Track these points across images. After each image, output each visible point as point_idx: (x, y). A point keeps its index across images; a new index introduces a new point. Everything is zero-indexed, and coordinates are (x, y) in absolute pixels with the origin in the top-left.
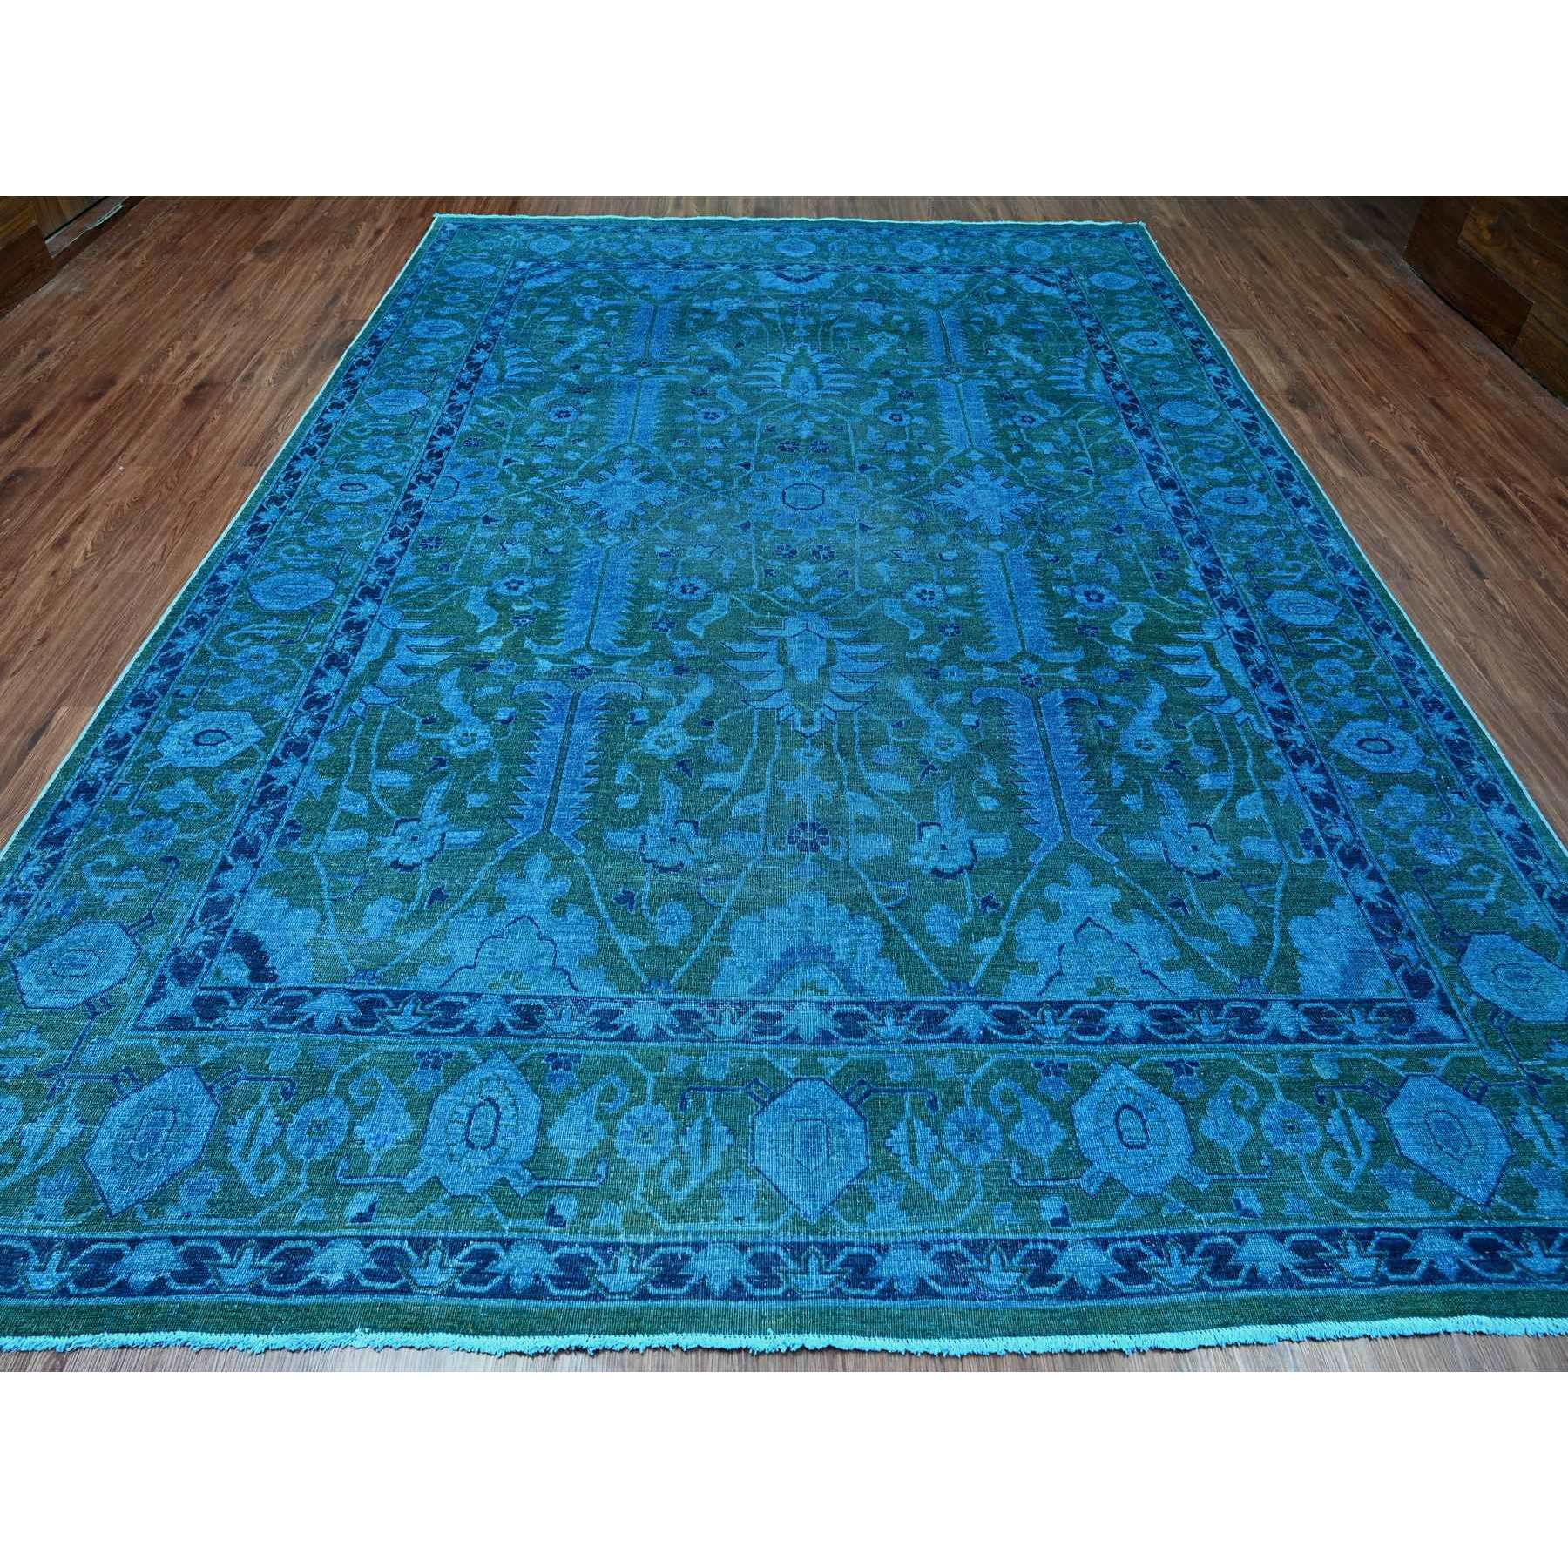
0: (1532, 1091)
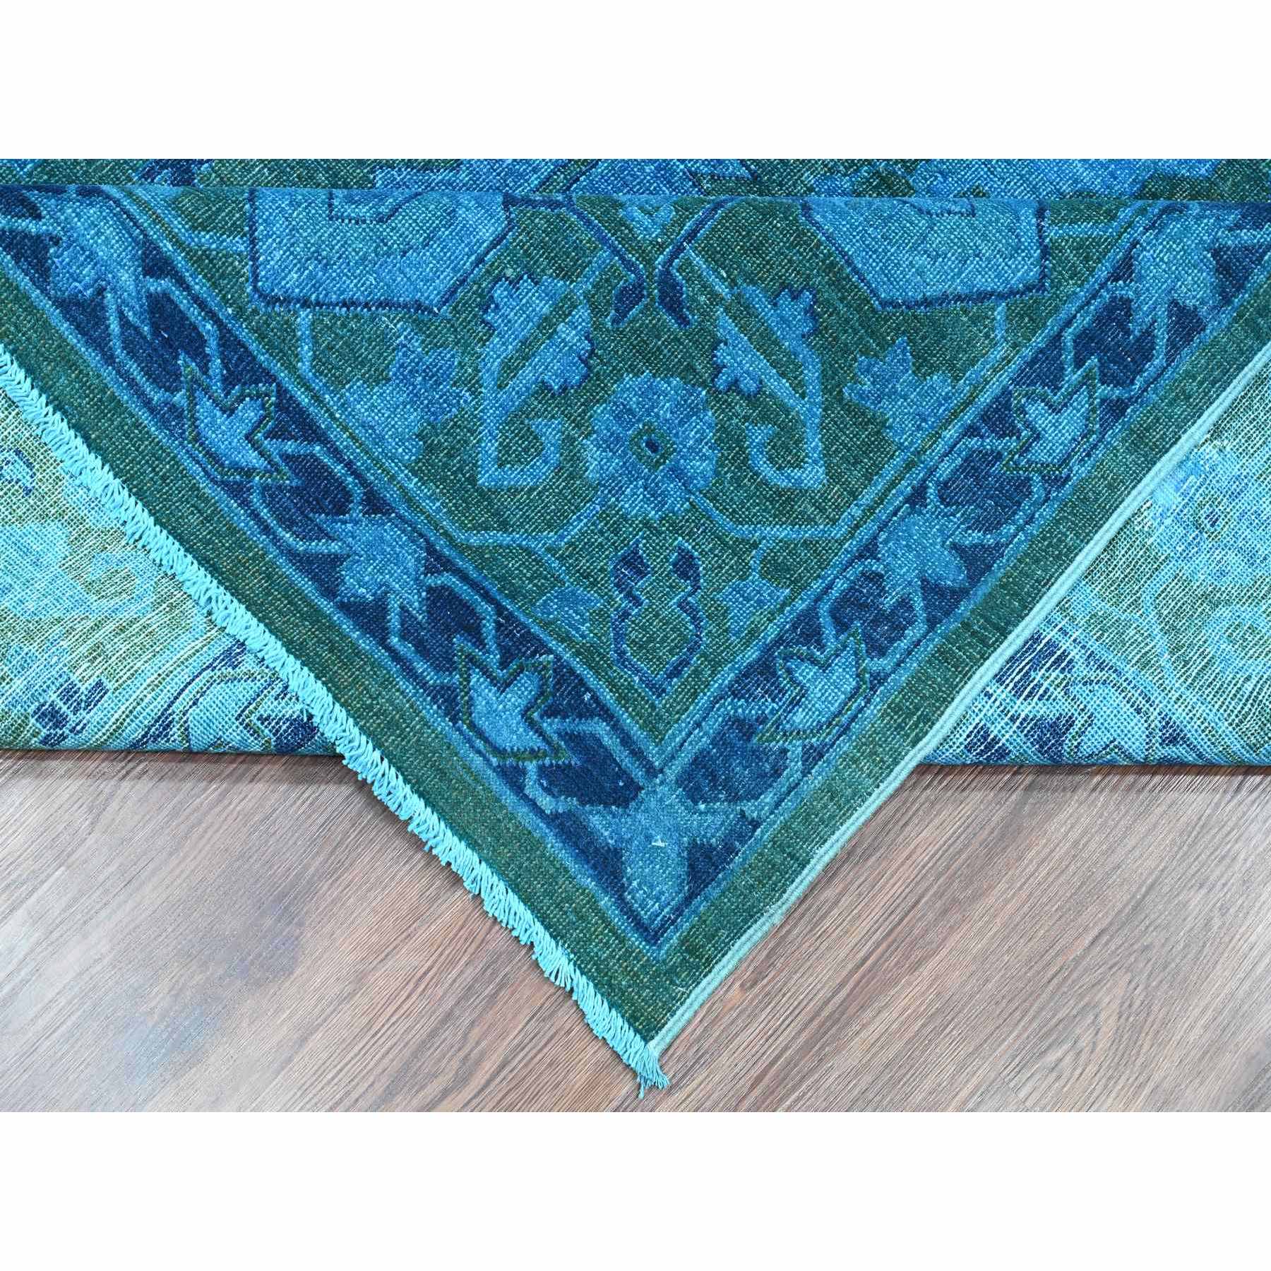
0: (631, 295)
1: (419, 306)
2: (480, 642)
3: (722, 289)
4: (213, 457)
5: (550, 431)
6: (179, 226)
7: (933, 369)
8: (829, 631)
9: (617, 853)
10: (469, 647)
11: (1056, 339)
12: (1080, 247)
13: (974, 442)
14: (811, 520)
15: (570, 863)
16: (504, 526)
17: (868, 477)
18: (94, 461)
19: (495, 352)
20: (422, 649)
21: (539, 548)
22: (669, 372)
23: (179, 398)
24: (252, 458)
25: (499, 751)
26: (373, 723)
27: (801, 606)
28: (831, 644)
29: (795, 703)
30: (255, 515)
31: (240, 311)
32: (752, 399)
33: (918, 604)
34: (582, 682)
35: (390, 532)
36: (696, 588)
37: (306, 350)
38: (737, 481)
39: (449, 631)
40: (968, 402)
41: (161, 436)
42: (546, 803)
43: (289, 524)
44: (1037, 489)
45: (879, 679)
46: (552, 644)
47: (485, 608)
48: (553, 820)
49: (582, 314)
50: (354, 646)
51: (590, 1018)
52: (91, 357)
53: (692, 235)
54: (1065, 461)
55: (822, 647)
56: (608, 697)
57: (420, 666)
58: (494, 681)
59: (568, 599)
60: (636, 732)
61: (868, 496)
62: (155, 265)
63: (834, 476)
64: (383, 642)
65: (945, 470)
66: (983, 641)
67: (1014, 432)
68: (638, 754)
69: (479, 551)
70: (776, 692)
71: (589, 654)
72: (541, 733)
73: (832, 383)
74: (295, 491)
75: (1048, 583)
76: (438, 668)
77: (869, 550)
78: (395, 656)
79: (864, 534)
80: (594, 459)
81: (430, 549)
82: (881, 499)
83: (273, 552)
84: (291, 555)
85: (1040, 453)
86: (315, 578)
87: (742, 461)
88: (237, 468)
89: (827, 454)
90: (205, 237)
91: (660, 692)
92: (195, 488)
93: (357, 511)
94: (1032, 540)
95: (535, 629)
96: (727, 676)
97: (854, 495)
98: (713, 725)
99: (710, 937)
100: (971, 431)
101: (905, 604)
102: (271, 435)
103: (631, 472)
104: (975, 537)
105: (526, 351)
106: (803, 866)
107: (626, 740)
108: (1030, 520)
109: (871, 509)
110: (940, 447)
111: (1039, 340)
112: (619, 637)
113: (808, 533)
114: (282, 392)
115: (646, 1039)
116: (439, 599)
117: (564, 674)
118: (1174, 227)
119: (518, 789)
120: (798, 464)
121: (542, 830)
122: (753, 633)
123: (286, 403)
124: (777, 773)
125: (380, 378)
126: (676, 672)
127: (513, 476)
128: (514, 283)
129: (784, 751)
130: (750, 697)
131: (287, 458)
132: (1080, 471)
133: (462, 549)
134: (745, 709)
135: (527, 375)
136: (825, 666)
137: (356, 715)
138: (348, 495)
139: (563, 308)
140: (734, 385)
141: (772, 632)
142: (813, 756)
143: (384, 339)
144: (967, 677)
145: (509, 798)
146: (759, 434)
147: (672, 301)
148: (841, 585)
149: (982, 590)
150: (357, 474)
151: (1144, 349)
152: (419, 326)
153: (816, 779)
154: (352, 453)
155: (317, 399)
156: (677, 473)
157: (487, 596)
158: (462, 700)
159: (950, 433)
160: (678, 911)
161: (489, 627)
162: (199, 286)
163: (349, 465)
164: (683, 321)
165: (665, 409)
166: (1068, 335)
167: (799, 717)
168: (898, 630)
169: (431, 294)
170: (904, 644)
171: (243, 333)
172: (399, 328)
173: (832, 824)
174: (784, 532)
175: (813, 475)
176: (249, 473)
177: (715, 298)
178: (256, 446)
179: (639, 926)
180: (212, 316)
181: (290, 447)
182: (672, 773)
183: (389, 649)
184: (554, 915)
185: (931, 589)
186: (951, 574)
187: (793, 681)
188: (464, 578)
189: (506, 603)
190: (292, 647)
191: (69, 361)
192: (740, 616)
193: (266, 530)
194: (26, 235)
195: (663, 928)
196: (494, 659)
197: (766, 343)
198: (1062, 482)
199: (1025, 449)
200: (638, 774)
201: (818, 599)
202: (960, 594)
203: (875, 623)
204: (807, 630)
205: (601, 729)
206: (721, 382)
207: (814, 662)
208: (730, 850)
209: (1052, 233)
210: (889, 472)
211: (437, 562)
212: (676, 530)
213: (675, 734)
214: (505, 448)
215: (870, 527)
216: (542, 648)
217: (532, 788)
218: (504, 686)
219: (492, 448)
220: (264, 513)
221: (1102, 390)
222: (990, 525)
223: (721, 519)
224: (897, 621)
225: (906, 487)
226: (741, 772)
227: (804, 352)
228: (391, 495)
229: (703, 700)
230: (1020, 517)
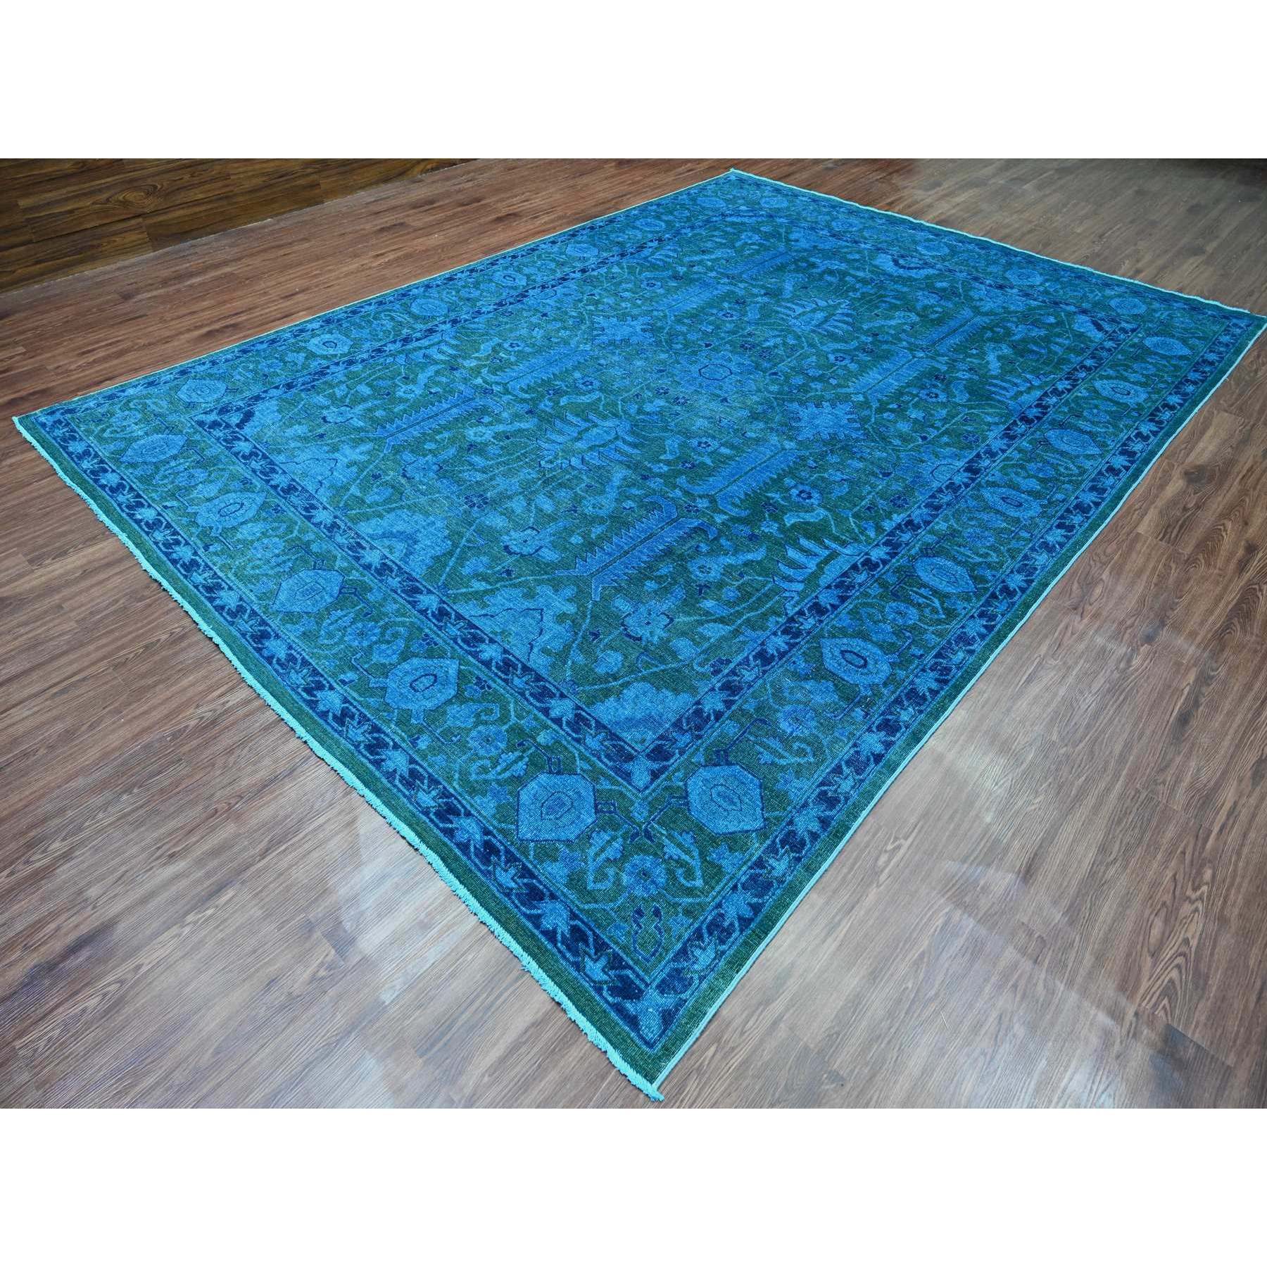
1: (568, 840)
2: (588, 945)
3: (664, 832)
4: (500, 885)
5: (611, 872)
6: (495, 823)
7: (736, 851)
8: (706, 935)
9: (636, 1017)
10: (584, 947)
11: (774, 842)
12: (776, 818)
13: (752, 871)
14: (699, 896)
15: (621, 1022)
16: (596, 902)
17: (718, 883)
18: (461, 887)
19: (592, 852)
20: (569, 949)
21: (608, 909)
22: (649, 855)
23: (490, 868)
24: (513, 885)
25: (594, 982)
26: (551, 974)
27: (696, 925)
28: (707, 940)
29: (694, 963)
30: (513, 902)
31: (512, 843)
32: (677, 862)
33: (737, 924)
34: (622, 958)
35: (558, 905)
36: (661, 920)
37: (532, 853)
38: (674, 884)
39: (577, 941)
40: (749, 860)
41: (483, 879)
42: (610, 999)
43: (524, 904)
44: (775, 885)
45: (723, 953)
46: (612, 945)
47: (589, 933)
48: (612, 1005)
49: (620, 840)
50: (546, 947)
51: (629, 1078)
52: (464, 858)
53: (653, 820)
54: (784, 875)
55: (703, 942)
56: (631, 963)
57: (568, 955)
58: (592, 959)
59: (618, 927)
60: (641, 973)
61: (718, 889)
62: (487, 832)
63: (706, 883)
64: (555, 945)
65: (744, 879)
66: (759, 937)
67: (765, 867)
68: (642, 980)
69: (588, 911)
70: (687, 959)
71: (624, 948)
72: (609, 976)
73: (703, 855)
74: (527, 894)
75: (781, 915)
76: (574, 955)
77: (719, 905)
78: (560, 952)
79: (717, 900)
80: (625, 879)
81: (571, 911)
82: (723, 889)
83: (519, 914)
84: (525, 914)
85: (775, 873)
86: (533, 923)
87: (675, 879)
88: (508, 888)
89: (703, 876)
90: (503, 825)
91: (648, 961)
92: (494, 894)
93: (547, 900)
94: (774, 900)
95: (606, 940)
96: (671, 955)
97: (713, 888)
98: (667, 970)
99: (673, 1045)
100: (751, 868)
101: (732, 924)
102: (520, 877)
103: (638, 883)
104: (755, 900)
105: (603, 850)
106: (705, 1014)
107: (638, 976)
108: (774, 894)
109: (719, 892)
110: (741, 873)
111: (768, 842)
112: (635, 942)
113: (698, 900)
114: (524, 865)
115: (651, 1083)
116: (574, 929)
117: (616, 956)
118: (804, 812)
119: (601, 995)
120: (694, 879)
121: (608, 1009)
122: (680, 937)
123: (525, 867)
124: (690, 985)
125: (556, 860)
126: (653, 954)
127: (598, 886)
128: (599, 832)
129: (692, 978)
130: (678, 961)
131: (525, 884)
132: (789, 878)
133: (582, 910)
134: (676, 965)
135: (603, 856)
136: (704, 949)
137: (546, 971)
138: (543, 894)
139: (614, 838)
140: (671, 858)
141: (686, 936)
142: (702, 979)
143: (557, 849)
144: (754, 950)
145: (597, 998)
146: (680, 871)
147: (648, 835)
148: (710, 918)
149: (758, 919)
150: (547, 888)
151: (803, 844)
152: (568, 846)
153: (704, 985)
154: (546, 882)
155: (535, 867)
156: (653, 882)
157: (591, 929)
158: (582, 965)
159: (744, 868)
160: (660, 1036)
161: (591, 940)
162: (500, 837)
163: (545, 886)
164: (652, 841)
165: (648, 865)
166: (777, 840)
167: (696, 967)
168: (730, 934)
169: (572, 837)
170: (732, 939)
171: (512, 849)
172: (561, 847)
173: (713, 1000)
174: (690, 900)
175: (699, 883)
176: (511, 889)
177: (662, 834)
178: (514, 881)
179: (647, 1043)
180: (503, 844)
181: (525, 881)
182: (654, 985)
183: (557, 948)
184: (614, 1040)
185: (740, 918)
186: (748, 913)
187: (694, 956)
188: (583, 922)
189: (597, 931)
190: (525, 949)
191: (457, 859)
192: (676, 929)
193: (517, 907)
194: (448, 828)
195: (655, 1042)
196: (592, 952)
197: (679, 845)
198: (783, 882)
199: (770, 872)
200: (643, 986)
201: (702, 922)
202: (751, 920)
203: (722, 931)
204: (698, 935)
205: (629, 972)
206: (666, 857)
207: (701, 948)
208: (677, 1010)
209: (766, 815)
210: (724, 881)
211: (574, 916)
212: (654, 900)
213: (655, 973)
214: (596, 878)
215: (719, 898)
216: (608, 946)
217: (605, 993)
218: (596, 961)
219: (591, 878)
220: (516, 902)
221: (792, 855)
222: (760, 896)
223: (668, 896)
224: (729, 931)
225: (731, 885)
226: (679, 986)
227: (692, 848)
228: (558, 894)
229: (663, 963)
230: (770, 893)
